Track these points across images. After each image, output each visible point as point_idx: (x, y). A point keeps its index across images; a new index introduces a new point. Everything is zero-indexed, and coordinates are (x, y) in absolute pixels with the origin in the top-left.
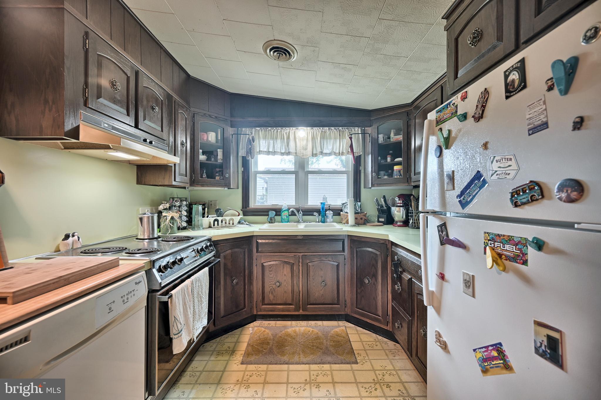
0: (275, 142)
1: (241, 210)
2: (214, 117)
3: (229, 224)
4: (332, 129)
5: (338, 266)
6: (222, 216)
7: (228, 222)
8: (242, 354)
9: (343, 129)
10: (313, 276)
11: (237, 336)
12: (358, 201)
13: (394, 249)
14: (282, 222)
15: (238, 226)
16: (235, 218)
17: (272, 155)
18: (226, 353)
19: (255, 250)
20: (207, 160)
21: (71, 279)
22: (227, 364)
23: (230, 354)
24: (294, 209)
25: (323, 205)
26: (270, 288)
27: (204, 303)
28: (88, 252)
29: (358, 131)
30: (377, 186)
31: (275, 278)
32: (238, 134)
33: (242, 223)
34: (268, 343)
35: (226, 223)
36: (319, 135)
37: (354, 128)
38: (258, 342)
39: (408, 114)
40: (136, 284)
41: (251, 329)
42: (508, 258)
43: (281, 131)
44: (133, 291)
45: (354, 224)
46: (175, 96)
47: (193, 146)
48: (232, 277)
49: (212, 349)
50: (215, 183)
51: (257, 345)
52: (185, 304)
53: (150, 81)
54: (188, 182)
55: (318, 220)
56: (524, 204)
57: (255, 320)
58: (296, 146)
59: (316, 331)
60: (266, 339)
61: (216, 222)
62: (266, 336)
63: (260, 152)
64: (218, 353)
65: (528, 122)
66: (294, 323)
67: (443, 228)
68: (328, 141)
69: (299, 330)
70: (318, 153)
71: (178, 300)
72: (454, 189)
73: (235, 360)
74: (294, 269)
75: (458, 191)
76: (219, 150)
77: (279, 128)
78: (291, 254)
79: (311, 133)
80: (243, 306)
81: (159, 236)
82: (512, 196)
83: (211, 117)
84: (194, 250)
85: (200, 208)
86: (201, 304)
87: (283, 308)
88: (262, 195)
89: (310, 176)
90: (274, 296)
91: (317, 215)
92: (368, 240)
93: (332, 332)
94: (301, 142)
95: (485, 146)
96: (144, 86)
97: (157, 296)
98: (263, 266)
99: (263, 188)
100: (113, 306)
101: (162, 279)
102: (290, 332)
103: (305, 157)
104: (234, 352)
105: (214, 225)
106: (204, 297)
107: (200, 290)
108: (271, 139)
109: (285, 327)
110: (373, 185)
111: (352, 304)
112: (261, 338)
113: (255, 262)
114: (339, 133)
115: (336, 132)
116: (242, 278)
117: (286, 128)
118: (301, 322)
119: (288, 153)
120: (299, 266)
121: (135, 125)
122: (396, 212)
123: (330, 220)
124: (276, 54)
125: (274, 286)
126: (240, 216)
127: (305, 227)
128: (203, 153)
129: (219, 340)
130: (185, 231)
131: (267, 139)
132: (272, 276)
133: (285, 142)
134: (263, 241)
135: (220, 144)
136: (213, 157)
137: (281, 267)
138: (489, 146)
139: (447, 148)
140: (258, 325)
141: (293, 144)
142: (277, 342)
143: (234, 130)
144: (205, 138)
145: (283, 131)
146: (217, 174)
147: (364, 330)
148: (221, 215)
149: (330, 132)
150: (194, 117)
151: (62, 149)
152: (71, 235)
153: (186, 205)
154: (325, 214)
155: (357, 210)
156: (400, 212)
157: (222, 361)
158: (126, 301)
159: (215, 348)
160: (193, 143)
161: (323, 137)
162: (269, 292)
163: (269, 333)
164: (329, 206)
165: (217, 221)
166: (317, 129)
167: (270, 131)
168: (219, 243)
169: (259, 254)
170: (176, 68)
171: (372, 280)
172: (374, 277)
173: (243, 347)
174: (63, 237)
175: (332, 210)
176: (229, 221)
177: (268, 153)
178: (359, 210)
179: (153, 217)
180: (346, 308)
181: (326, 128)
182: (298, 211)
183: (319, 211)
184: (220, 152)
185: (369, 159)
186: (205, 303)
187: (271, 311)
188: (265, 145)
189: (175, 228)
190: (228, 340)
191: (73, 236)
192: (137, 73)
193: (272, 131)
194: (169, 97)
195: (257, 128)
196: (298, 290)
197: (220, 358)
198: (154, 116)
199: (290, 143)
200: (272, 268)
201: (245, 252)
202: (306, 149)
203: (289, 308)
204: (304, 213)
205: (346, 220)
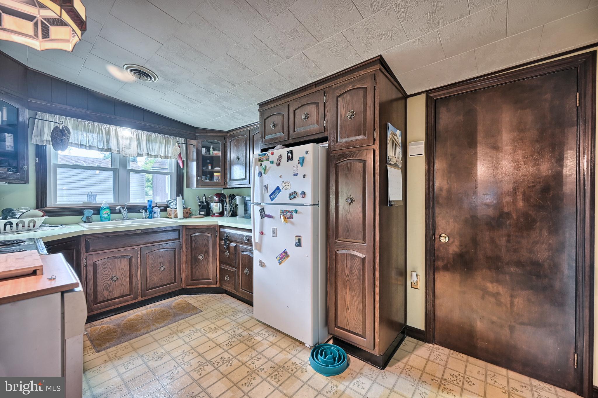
3: (29, 226)
5: (174, 252)
6: (18, 218)
7: (26, 225)
8: (90, 348)
10: (152, 264)
13: (222, 230)
14: (101, 221)
19: (83, 250)
25: (150, 202)
26: (105, 285)
29: (182, 141)
30: (200, 187)
31: (110, 274)
34: (115, 331)
35: (24, 226)
36: (144, 138)
37: (178, 137)
39: (225, 138)
42: (288, 218)
43: (98, 126)
45: (182, 217)
51: (103, 337)
55: (145, 216)
56: (292, 199)
58: (118, 144)
59: (158, 308)
61: (8, 226)
62: (108, 329)
65: (293, 172)
66: (131, 312)
67: (262, 210)
68: (154, 143)
69: (141, 313)
70: (144, 153)
72: (268, 193)
74: (133, 261)
75: (270, 193)
78: (128, 248)
79: (135, 134)
82: (289, 196)
83: (1, 93)
87: (119, 301)
89: (132, 174)
90: (110, 292)
91: (144, 212)
93: (173, 304)
94: (124, 141)
95: (281, 176)
98: (95, 265)
102: (133, 317)
103: (128, 156)
105: (5, 230)
108: (84, 131)
109: (124, 317)
110: (197, 186)
111: (187, 278)
112: (102, 332)
113: (84, 262)
114: (166, 139)
115: (162, 138)
119: (108, 150)
120: (138, 257)
122: (214, 207)
123: (157, 216)
124: (137, 74)
131: (79, 131)
132: (106, 273)
133: (104, 138)
137: (118, 262)
138: (282, 177)
139: (264, 174)
141: (114, 142)
142: (124, 328)
145: (100, 126)
147: (197, 295)
149: (156, 136)
154: (153, 210)
156: (217, 206)
161: (148, 140)
162: (104, 289)
163: (109, 326)
164: (156, 203)
165: (10, 224)
169: (89, 253)
171: (204, 256)
172: (206, 253)
175: (159, 207)
176: (28, 224)
177: (80, 146)
180: (182, 284)
181: (151, 133)
182: (123, 208)
183: (145, 208)
187: (105, 308)
188: (76, 136)
196: (137, 279)
199: (111, 139)
200: (106, 265)
202: (129, 148)
203: (127, 298)
204: (129, 211)
205: (175, 213)
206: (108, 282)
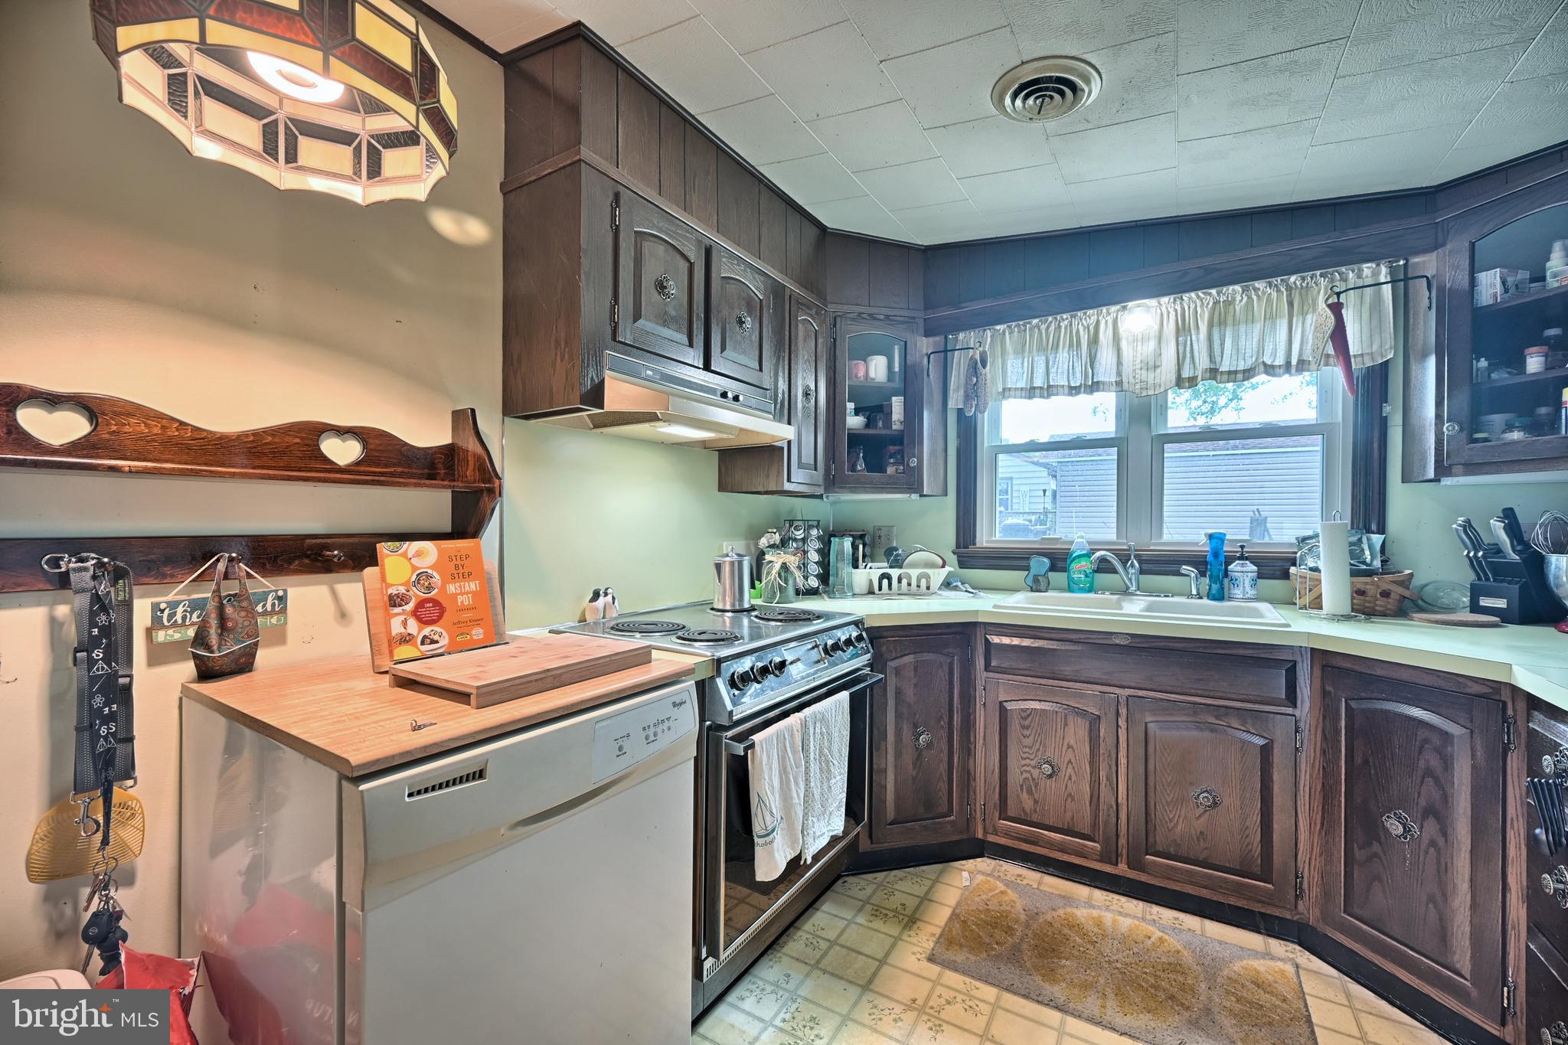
0: (1051, 358)
1: (954, 553)
2: (882, 317)
3: (918, 586)
4: (1256, 290)
5: (1266, 751)
6: (901, 567)
7: (914, 583)
8: (933, 935)
9: (1303, 279)
11: (928, 883)
12: (1374, 527)
13: (1539, 721)
14: (1070, 590)
15: (940, 595)
16: (934, 573)
17: (1042, 396)
18: (894, 916)
19: (980, 662)
20: (867, 426)
21: (564, 677)
22: (893, 946)
23: (903, 924)
24: (1108, 553)
25: (1214, 541)
26: (1025, 775)
27: (835, 777)
28: (622, 628)
29: (1376, 274)
30: (1466, 474)
31: (1038, 749)
32: (946, 351)
33: (956, 588)
34: (1010, 928)
35: (909, 584)
36: (1203, 317)
37: (1355, 267)
38: (982, 916)
40: (674, 706)
41: (965, 874)
43: (1071, 325)
44: (668, 719)
45: (1346, 609)
46: (791, 285)
47: (832, 396)
48: (916, 726)
49: (863, 895)
50: (882, 483)
51: (977, 925)
52: (783, 771)
53: (735, 262)
54: (821, 482)
55: (1198, 590)
57: (981, 856)
58: (1119, 363)
59: (1173, 942)
60: (1005, 915)
61: (885, 582)
62: (1004, 907)
63: (1006, 393)
64: (876, 910)
66: (1099, 895)
68: (1242, 328)
69: (1115, 921)
70: (1199, 373)
71: (769, 757)
73: (914, 944)
74: (1101, 735)
76: (894, 399)
77: (1065, 316)
78: (1089, 685)
79: (1173, 313)
80: (944, 808)
81: (752, 606)
83: (876, 319)
84: (817, 646)
85: (847, 543)
86: (829, 780)
87: (1062, 843)
88: (1042, 511)
89: (1171, 451)
90: (1036, 802)
91: (1193, 575)
92: (1405, 675)
94: (1139, 348)
96: (723, 277)
97: (724, 740)
98: (1003, 712)
99: (1045, 491)
100: (627, 745)
101: (734, 704)
102: (1083, 920)
103: (1151, 392)
104: (914, 923)
105: (880, 589)
106: (835, 762)
107: (826, 744)
108: (1038, 350)
109: (1068, 900)
110: (1443, 470)
111: (1327, 894)
112: (990, 907)
113: (981, 697)
114: (1289, 296)
115: (1274, 295)
116: (944, 733)
117: (1085, 314)
118: (1123, 899)
119: (1094, 387)
120: (1118, 726)
121: (704, 364)
123: (1244, 592)
124: (1030, 101)
125: (1036, 773)
126: (948, 569)
127: (1149, 609)
128: (857, 412)
129: (884, 880)
130: (814, 599)
131: (1026, 354)
132: (1028, 741)
133: (1084, 355)
134: (1006, 640)
135: (897, 384)
136: (880, 418)
137: (1060, 722)
140: (989, 870)
141: (1110, 358)
142: (1035, 935)
143: (935, 342)
144: (861, 374)
145: (1075, 322)
146: (892, 461)
148: (897, 563)
149: (1250, 298)
150: (835, 326)
151: (591, 429)
152: (601, 592)
153: (819, 538)
154: (1226, 570)
155: (1364, 563)
157: (884, 936)
158: (652, 738)
159: (870, 897)
160: (832, 388)
161: (1220, 320)
162: (1022, 786)
163: (1017, 904)
164: (1242, 547)
165: (888, 577)
166: (1198, 297)
167: (1036, 330)
168: (885, 634)
169: (991, 675)
170: (794, 218)
171: (1421, 828)
172: (1432, 819)
173: (940, 916)
174: (591, 595)
175: (1254, 560)
176: (919, 580)
177: (1031, 392)
178: (1377, 563)
179: (740, 563)
180: (1300, 902)
181: (1231, 288)
182: (1124, 559)
183: (1200, 563)
184: (897, 404)
185: (1428, 372)
186: (838, 778)
187: (1026, 841)
188: (1020, 370)
189: (791, 591)
190: (905, 884)
191: (606, 594)
192: (708, 252)
193: (1043, 327)
194: (777, 291)
195: (998, 327)
196: (1114, 799)
197: (878, 924)
198: (744, 338)
199: (1099, 355)
200: (1030, 719)
201: (951, 665)
202: (1155, 367)
203: (1083, 845)
204: (1145, 567)
205: (1314, 594)
206: (1032, 771)
